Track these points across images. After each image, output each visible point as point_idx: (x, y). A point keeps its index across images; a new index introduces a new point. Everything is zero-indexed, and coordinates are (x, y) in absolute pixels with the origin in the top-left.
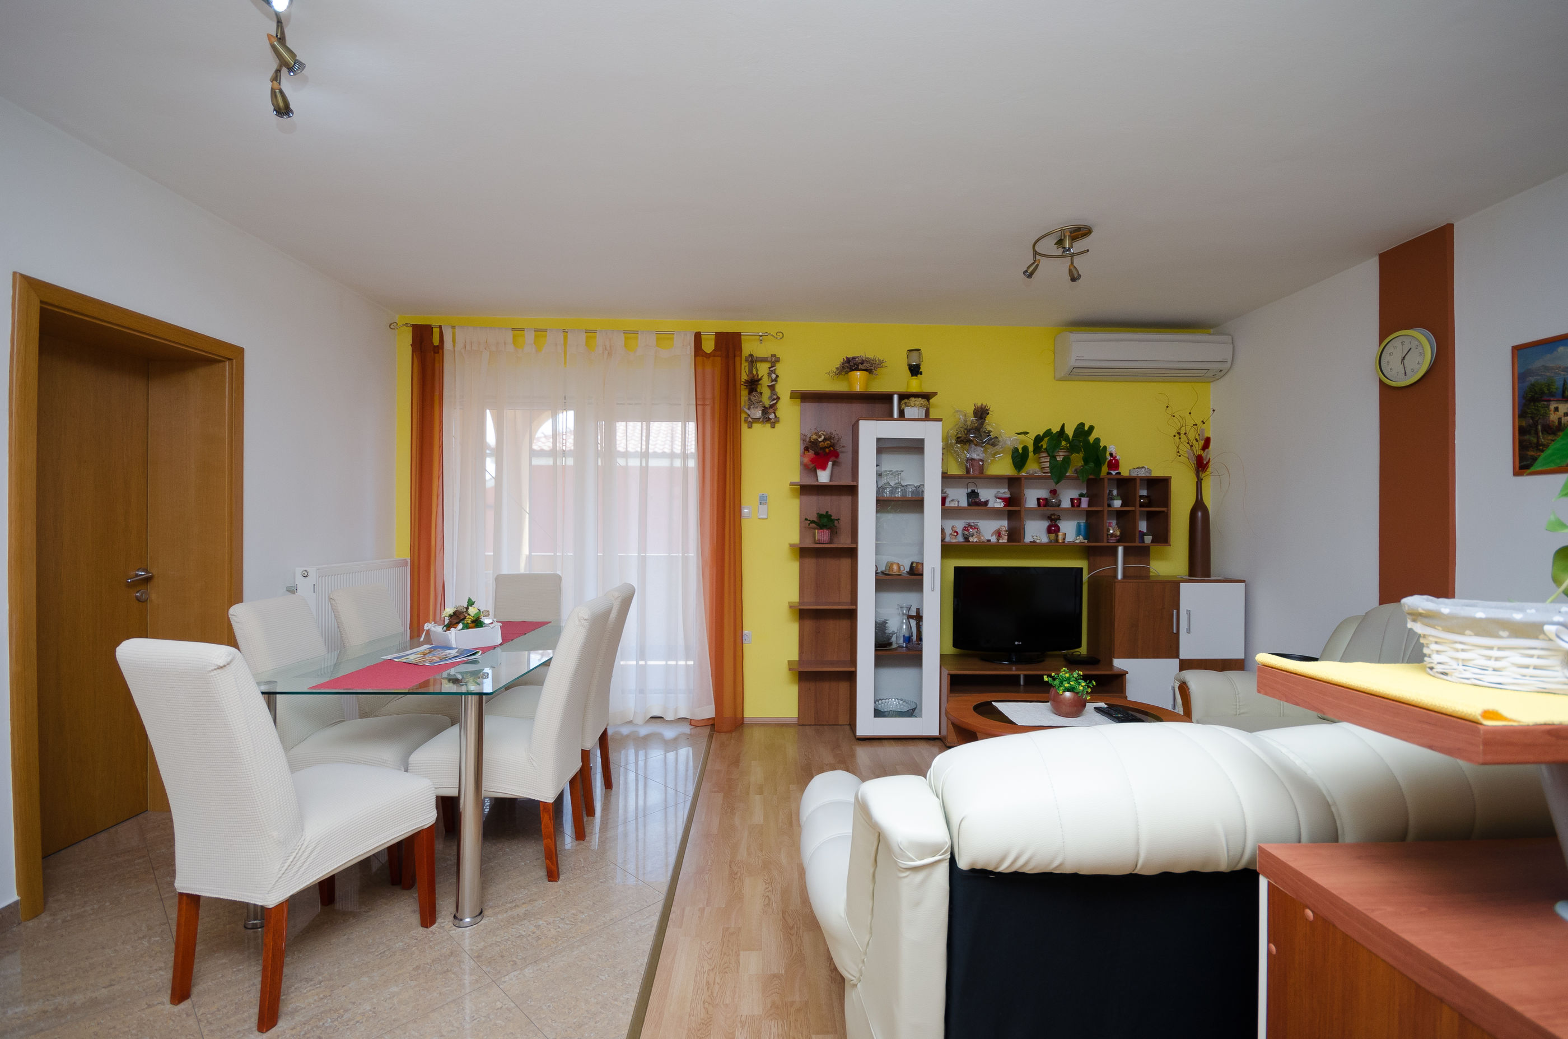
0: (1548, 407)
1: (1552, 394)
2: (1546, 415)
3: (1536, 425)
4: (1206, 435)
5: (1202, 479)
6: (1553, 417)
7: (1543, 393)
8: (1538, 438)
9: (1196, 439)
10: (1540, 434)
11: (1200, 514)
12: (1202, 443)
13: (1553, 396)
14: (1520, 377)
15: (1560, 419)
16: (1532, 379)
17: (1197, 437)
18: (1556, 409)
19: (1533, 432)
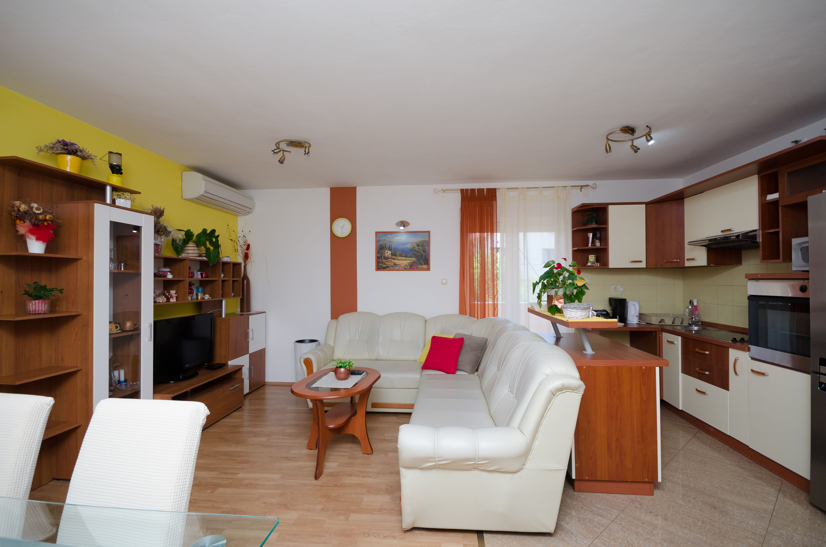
0: (385, 251)
1: (386, 248)
2: (384, 254)
3: (382, 256)
4: (248, 243)
5: (246, 264)
6: (386, 255)
7: (384, 247)
8: (382, 260)
9: (244, 244)
10: (383, 259)
11: (245, 281)
12: (246, 246)
13: (386, 249)
14: (377, 241)
15: (388, 255)
16: (381, 243)
17: (244, 243)
18: (387, 252)
19: (381, 258)
